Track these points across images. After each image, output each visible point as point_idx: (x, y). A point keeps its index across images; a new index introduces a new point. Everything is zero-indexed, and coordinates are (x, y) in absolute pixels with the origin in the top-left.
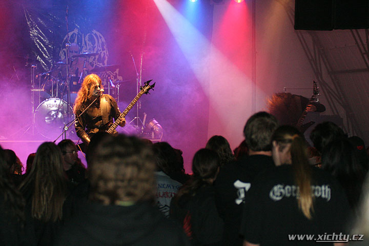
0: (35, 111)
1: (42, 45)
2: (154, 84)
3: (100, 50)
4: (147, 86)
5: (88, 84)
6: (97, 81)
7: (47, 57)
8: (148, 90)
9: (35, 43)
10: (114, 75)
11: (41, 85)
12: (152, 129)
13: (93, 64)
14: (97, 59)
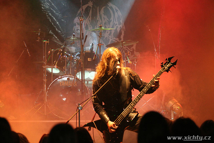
0: (47, 89)
1: (54, 18)
2: (176, 62)
3: (116, 24)
4: (168, 63)
5: (108, 59)
6: (116, 55)
7: (60, 32)
8: (169, 68)
9: (47, 17)
10: (132, 50)
11: (54, 61)
12: (172, 108)
13: (109, 39)
14: (112, 34)
